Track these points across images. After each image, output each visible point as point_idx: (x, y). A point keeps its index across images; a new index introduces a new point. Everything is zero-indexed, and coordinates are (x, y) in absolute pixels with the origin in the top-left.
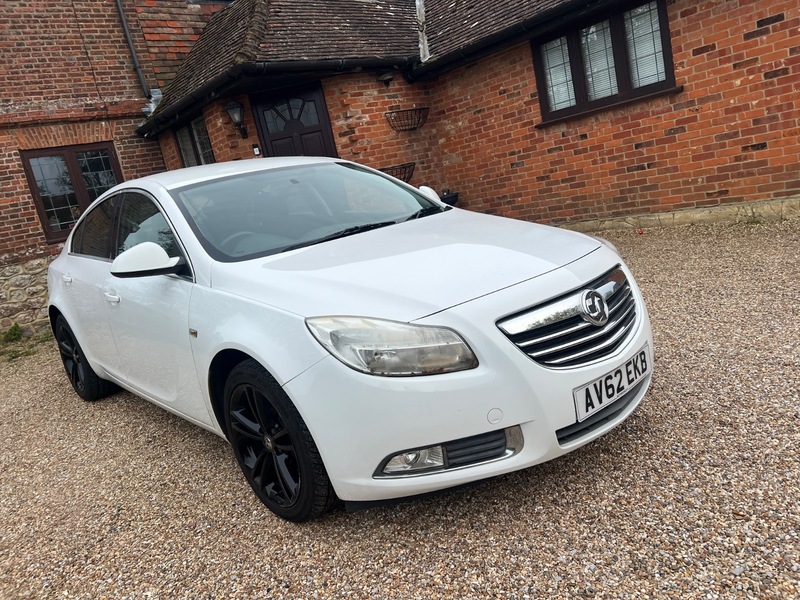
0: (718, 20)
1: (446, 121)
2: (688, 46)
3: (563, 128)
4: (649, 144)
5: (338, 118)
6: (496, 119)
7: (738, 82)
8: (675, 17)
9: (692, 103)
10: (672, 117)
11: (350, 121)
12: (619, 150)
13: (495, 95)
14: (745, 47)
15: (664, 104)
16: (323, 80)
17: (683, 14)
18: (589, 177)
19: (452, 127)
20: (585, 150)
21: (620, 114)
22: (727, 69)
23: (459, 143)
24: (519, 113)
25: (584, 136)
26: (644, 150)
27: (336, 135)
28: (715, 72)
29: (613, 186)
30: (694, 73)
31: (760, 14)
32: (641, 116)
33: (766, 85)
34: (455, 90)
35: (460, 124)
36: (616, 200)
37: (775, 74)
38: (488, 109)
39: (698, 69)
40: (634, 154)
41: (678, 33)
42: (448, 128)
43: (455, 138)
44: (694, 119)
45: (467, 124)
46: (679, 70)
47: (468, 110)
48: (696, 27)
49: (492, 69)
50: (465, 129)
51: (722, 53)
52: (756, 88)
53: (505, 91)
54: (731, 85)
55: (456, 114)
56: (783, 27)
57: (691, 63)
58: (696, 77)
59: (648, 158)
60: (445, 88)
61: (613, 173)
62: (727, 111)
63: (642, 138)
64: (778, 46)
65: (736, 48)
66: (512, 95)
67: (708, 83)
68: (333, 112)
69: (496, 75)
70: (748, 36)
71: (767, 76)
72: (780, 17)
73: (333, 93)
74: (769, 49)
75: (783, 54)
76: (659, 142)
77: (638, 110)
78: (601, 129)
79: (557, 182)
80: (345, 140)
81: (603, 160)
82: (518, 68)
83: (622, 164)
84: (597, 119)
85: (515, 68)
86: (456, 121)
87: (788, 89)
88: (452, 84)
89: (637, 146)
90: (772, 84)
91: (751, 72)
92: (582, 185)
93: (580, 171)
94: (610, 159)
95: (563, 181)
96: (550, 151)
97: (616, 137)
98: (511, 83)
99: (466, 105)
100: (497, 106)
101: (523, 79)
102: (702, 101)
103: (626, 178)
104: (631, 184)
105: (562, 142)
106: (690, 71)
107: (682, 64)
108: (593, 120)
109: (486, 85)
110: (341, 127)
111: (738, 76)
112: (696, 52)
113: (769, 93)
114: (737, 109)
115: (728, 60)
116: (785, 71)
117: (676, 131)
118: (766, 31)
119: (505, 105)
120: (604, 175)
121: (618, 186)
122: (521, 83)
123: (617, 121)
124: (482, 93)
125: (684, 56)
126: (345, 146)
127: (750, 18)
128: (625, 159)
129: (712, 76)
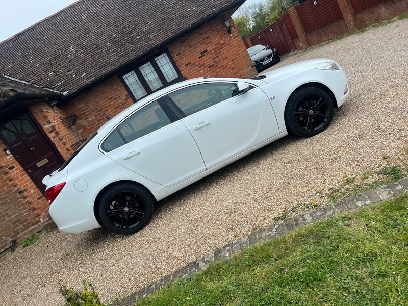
0: (189, 54)
1: (81, 121)
2: (183, 64)
5: (45, 124)
6: (111, 111)
7: (202, 71)
8: (175, 56)
11: (52, 124)
13: (107, 101)
14: (200, 61)
16: (29, 108)
17: (177, 55)
19: (86, 122)
22: (197, 68)
23: (92, 128)
24: (122, 104)
27: (47, 133)
28: (194, 70)
31: (200, 51)
33: (210, 70)
34: (82, 105)
35: (90, 119)
37: (211, 66)
38: (105, 108)
39: (189, 70)
41: (178, 61)
42: (83, 123)
43: (89, 126)
45: (94, 118)
46: (182, 72)
47: (93, 111)
48: (183, 58)
49: (101, 91)
50: (94, 121)
51: (194, 64)
52: (208, 72)
53: (111, 98)
54: (200, 73)
55: (85, 116)
56: (208, 53)
57: (185, 69)
58: (189, 73)
60: (74, 106)
64: (209, 58)
65: (198, 62)
66: (116, 99)
67: (193, 74)
68: (41, 122)
69: (104, 93)
70: (199, 58)
71: (209, 68)
72: (206, 51)
73: (37, 113)
74: (207, 60)
75: (211, 61)
80: (53, 134)
82: (115, 87)
85: (113, 87)
86: (87, 119)
87: (216, 70)
88: (79, 103)
90: (211, 69)
91: (204, 68)
98: (114, 94)
99: (91, 110)
100: (110, 105)
101: (120, 91)
106: (186, 72)
107: (183, 70)
109: (101, 98)
110: (48, 129)
111: (201, 70)
112: (186, 65)
113: (212, 72)
115: (197, 66)
116: (213, 65)
118: (204, 55)
119: (114, 103)
122: (119, 93)
124: (99, 102)
125: (183, 67)
126: (54, 137)
127: (198, 52)
129: (194, 72)
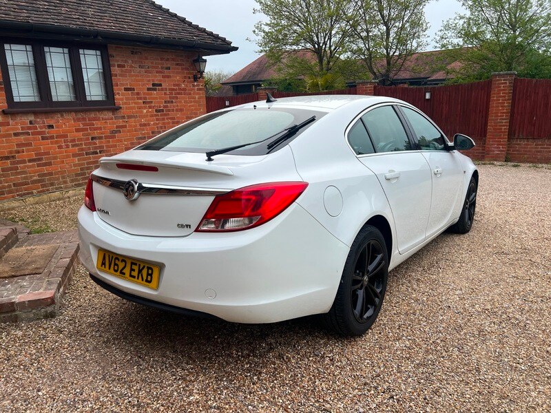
0: (135, 76)
2: (121, 85)
3: (32, 118)
4: (100, 138)
7: (145, 111)
8: (114, 66)
9: (124, 117)
10: (113, 123)
12: (79, 140)
14: (148, 94)
15: (110, 115)
17: (118, 66)
18: (55, 158)
20: (52, 137)
21: (80, 116)
22: (140, 103)
25: (51, 127)
26: (97, 141)
28: (135, 103)
29: (75, 165)
30: (125, 101)
31: (153, 81)
32: (95, 119)
33: (156, 115)
36: (77, 175)
37: (159, 111)
39: (127, 99)
40: (90, 144)
41: (116, 75)
44: (125, 126)
46: (117, 97)
48: (125, 76)
51: (138, 94)
52: (152, 116)
54: (142, 112)
56: (162, 90)
57: (123, 94)
58: (126, 103)
59: (100, 147)
61: (74, 155)
62: (141, 125)
63: (96, 133)
64: (160, 98)
65: (144, 94)
67: (132, 108)
70: (148, 89)
71: (156, 111)
72: (161, 85)
74: (156, 98)
75: (162, 103)
76: (107, 137)
77: (92, 115)
78: (66, 124)
79: (24, 162)
81: (67, 146)
83: (82, 150)
84: (62, 116)
89: (93, 139)
90: (158, 115)
91: (150, 107)
92: (50, 164)
93: (48, 153)
94: (73, 146)
95: (30, 161)
96: (16, 135)
97: (77, 130)
102: (129, 117)
103: (84, 159)
104: (88, 163)
105: (29, 128)
106: (122, 99)
107: (118, 94)
108: (59, 116)
111: (145, 108)
112: (125, 90)
114: (145, 125)
115: (140, 98)
116: (163, 110)
117: (116, 132)
118: (155, 90)
120: (68, 156)
121: (79, 165)
123: (78, 120)
125: (120, 90)
127: (149, 81)
128: (84, 146)
129: (133, 105)
